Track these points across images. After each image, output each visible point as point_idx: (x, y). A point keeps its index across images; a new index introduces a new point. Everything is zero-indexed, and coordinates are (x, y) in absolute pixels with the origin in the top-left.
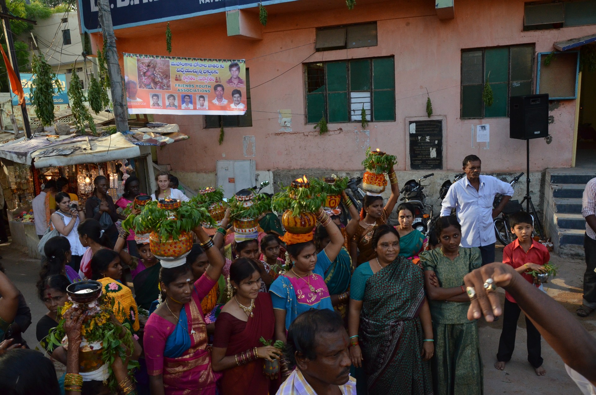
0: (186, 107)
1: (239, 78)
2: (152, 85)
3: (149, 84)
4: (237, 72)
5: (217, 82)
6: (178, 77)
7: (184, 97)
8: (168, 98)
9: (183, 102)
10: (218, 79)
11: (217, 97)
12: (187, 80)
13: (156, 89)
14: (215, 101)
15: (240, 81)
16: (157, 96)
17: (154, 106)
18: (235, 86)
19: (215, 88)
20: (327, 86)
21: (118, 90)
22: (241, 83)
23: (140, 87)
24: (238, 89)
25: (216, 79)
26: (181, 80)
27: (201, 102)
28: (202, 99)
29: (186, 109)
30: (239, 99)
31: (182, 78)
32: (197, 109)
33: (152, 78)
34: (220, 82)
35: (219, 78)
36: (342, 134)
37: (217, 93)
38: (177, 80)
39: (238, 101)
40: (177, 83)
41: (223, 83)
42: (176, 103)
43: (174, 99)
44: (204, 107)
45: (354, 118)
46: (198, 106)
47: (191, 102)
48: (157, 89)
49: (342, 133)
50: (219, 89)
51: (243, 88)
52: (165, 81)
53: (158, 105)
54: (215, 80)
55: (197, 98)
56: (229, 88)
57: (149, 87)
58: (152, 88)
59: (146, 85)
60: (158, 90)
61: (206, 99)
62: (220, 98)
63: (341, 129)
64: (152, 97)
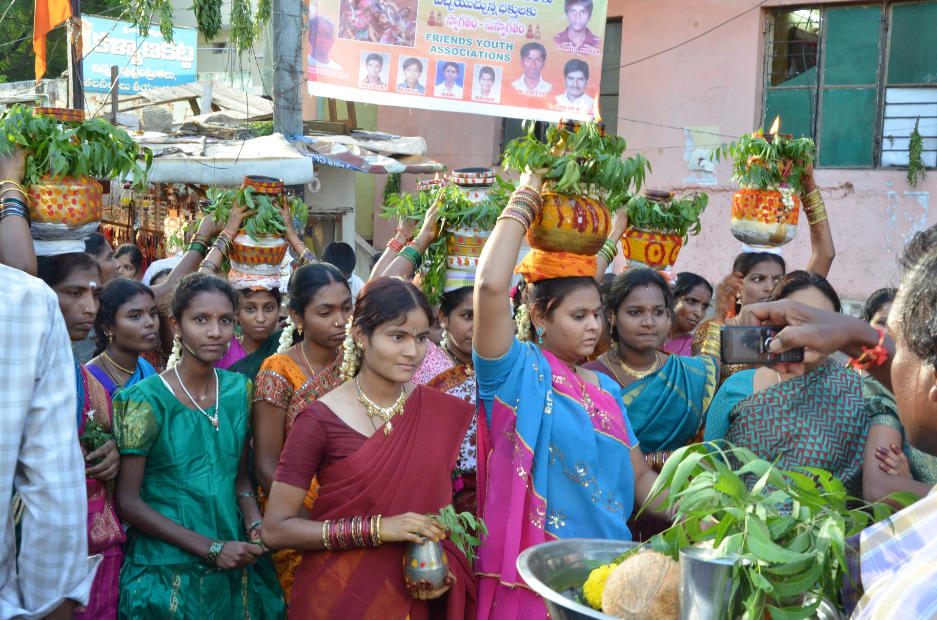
0: (446, 92)
1: (587, 31)
2: (371, 31)
3: (365, 29)
4: (584, 17)
5: (529, 36)
6: (436, 16)
7: (444, 67)
8: (405, 66)
9: (441, 78)
10: (534, 29)
11: (527, 76)
12: (456, 26)
13: (379, 40)
14: (520, 85)
15: (590, 40)
16: (378, 58)
17: (369, 82)
18: (573, 50)
19: (524, 52)
20: (823, 70)
21: (290, 34)
22: (590, 44)
23: (341, 35)
24: (583, 59)
25: (530, 30)
26: (441, 25)
27: (484, 83)
28: (487, 76)
29: (444, 96)
30: (581, 84)
31: (445, 21)
32: (473, 98)
33: (373, 15)
34: (539, 38)
35: (538, 28)
36: (851, 200)
37: (528, 63)
38: (431, 23)
39: (578, 88)
40: (433, 31)
41: (547, 41)
42: (423, 80)
43: (420, 69)
44: (490, 96)
45: (887, 158)
46: (476, 92)
47: (459, 82)
48: (382, 43)
49: (850, 196)
50: (534, 54)
51: (595, 57)
52: (403, 25)
53: (378, 80)
54: (526, 31)
55: (476, 73)
56: (560, 54)
57: (362, 35)
58: (370, 39)
59: (356, 31)
60: (382, 46)
61: (499, 77)
62: (533, 78)
63: (849, 186)
64: (368, 60)
